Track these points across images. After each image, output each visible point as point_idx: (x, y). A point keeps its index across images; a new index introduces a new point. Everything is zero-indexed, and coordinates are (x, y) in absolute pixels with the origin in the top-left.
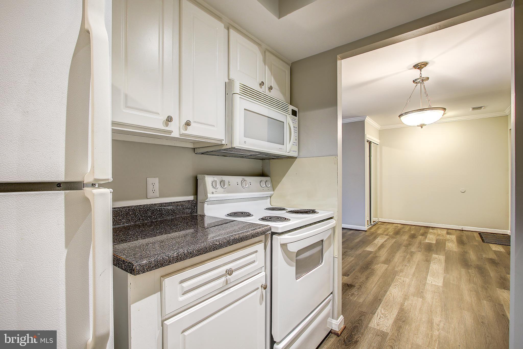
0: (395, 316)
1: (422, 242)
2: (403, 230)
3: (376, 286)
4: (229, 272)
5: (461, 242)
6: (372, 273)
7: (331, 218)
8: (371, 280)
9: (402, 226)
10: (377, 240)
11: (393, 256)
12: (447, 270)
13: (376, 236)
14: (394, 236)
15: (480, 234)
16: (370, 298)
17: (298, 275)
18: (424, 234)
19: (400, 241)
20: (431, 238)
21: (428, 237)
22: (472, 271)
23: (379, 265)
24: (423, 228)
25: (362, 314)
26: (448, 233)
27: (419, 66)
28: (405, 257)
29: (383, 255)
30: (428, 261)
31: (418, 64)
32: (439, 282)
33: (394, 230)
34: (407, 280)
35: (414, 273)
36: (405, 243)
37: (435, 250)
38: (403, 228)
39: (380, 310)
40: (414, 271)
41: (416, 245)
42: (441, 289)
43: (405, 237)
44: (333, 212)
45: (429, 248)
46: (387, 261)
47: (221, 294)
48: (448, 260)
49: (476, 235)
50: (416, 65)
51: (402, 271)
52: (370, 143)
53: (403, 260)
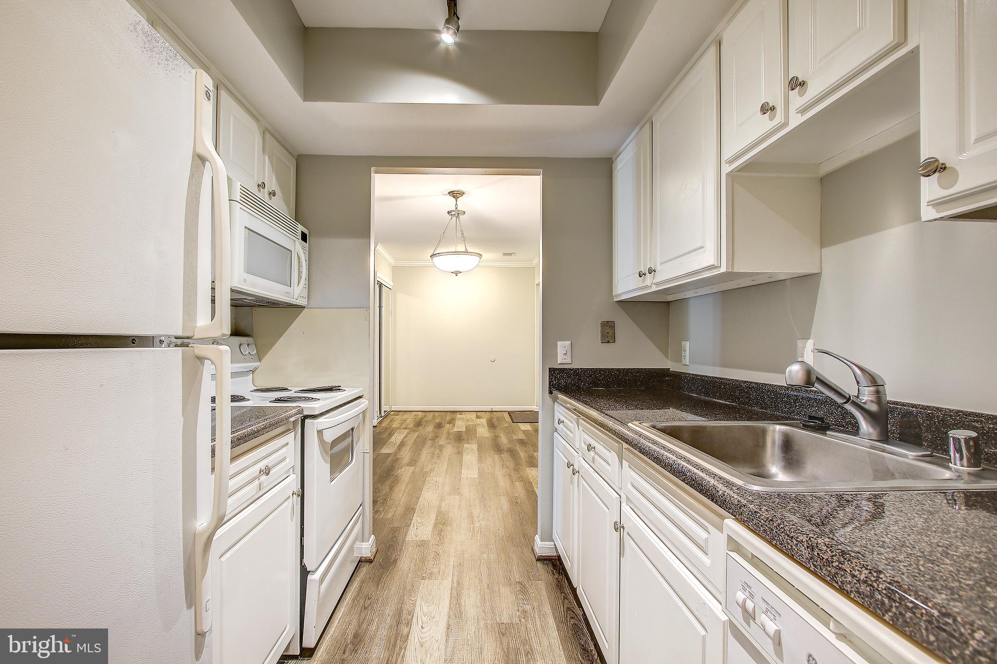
0: (433, 521)
1: (450, 432)
2: (426, 419)
3: (405, 495)
4: (267, 471)
5: (492, 425)
6: (397, 480)
7: (360, 397)
8: (397, 490)
9: (423, 414)
10: (393, 438)
11: (419, 454)
12: (480, 459)
13: (392, 431)
14: (415, 428)
15: (509, 413)
16: (400, 510)
17: (332, 476)
18: (452, 422)
19: (423, 435)
20: (460, 425)
21: (456, 424)
22: (505, 455)
23: (403, 469)
24: (449, 413)
25: (395, 531)
26: (478, 417)
27: (455, 195)
28: (433, 453)
29: (406, 455)
30: (460, 453)
31: (453, 191)
32: (474, 474)
33: (414, 421)
34: (440, 479)
35: (447, 470)
36: (431, 435)
37: (466, 439)
38: (425, 416)
39: (416, 519)
40: (447, 468)
41: (444, 435)
42: (477, 480)
43: (430, 428)
44: (362, 389)
45: (459, 438)
46: (413, 462)
47: (254, 505)
48: (480, 448)
49: (506, 415)
50: (452, 192)
51: (432, 470)
52: (381, 285)
53: (432, 457)
